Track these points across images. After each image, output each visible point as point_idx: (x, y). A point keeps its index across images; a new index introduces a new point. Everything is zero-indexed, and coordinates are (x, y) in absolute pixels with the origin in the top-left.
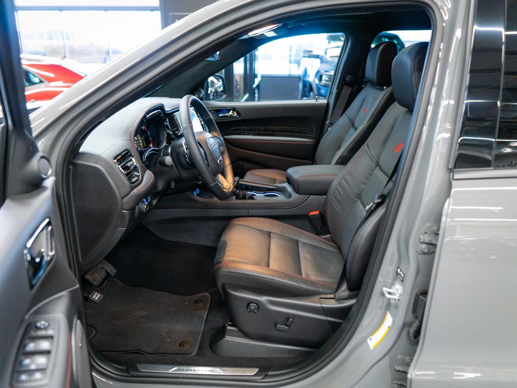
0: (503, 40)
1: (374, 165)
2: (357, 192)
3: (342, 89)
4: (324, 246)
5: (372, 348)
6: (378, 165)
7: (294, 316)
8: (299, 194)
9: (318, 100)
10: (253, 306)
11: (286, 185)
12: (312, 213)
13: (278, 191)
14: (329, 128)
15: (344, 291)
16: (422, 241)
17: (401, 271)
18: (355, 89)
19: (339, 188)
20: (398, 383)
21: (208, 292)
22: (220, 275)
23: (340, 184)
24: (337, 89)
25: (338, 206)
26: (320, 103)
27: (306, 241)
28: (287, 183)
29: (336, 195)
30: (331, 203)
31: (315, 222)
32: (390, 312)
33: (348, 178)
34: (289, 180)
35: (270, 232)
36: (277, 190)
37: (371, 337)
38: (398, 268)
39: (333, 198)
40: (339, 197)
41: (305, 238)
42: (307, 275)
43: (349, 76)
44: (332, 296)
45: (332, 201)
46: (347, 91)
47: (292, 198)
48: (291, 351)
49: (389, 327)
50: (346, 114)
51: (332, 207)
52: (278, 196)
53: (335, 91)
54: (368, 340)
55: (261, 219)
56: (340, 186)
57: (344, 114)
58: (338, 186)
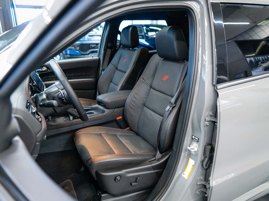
0: (224, 27)
1: (149, 88)
2: (143, 103)
3: (106, 51)
4: (129, 134)
5: (187, 179)
6: (151, 87)
7: (139, 176)
8: (109, 109)
9: (93, 57)
10: (118, 178)
11: (97, 106)
12: (118, 118)
13: (94, 110)
14: (103, 72)
15: (159, 154)
16: (206, 120)
17: (195, 137)
18: (113, 50)
19: (132, 102)
20: (199, 190)
21: (68, 179)
22: (94, 166)
23: (132, 100)
24: (104, 50)
25: (133, 111)
26: (95, 59)
27: (120, 134)
28: (97, 104)
29: (130, 106)
30: (128, 111)
31: (120, 122)
32: (190, 158)
33: (136, 96)
34: (100, 103)
35: (101, 134)
36: (92, 110)
37: (183, 173)
38: (193, 136)
39: (129, 108)
40: (132, 107)
41: (118, 132)
42: (134, 152)
43: (110, 44)
44: (154, 159)
45: (129, 110)
46: (109, 51)
47: (105, 112)
48: (137, 195)
49: (193, 165)
50: (112, 64)
51: (130, 113)
52: (94, 113)
53: (102, 52)
54: (183, 175)
55: (93, 127)
56: (132, 101)
57: (110, 64)
58: (131, 102)
